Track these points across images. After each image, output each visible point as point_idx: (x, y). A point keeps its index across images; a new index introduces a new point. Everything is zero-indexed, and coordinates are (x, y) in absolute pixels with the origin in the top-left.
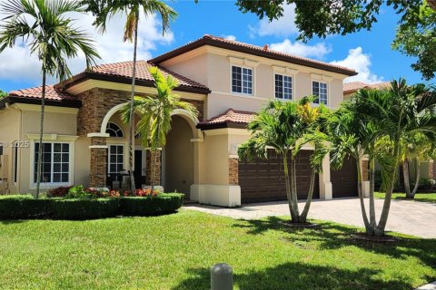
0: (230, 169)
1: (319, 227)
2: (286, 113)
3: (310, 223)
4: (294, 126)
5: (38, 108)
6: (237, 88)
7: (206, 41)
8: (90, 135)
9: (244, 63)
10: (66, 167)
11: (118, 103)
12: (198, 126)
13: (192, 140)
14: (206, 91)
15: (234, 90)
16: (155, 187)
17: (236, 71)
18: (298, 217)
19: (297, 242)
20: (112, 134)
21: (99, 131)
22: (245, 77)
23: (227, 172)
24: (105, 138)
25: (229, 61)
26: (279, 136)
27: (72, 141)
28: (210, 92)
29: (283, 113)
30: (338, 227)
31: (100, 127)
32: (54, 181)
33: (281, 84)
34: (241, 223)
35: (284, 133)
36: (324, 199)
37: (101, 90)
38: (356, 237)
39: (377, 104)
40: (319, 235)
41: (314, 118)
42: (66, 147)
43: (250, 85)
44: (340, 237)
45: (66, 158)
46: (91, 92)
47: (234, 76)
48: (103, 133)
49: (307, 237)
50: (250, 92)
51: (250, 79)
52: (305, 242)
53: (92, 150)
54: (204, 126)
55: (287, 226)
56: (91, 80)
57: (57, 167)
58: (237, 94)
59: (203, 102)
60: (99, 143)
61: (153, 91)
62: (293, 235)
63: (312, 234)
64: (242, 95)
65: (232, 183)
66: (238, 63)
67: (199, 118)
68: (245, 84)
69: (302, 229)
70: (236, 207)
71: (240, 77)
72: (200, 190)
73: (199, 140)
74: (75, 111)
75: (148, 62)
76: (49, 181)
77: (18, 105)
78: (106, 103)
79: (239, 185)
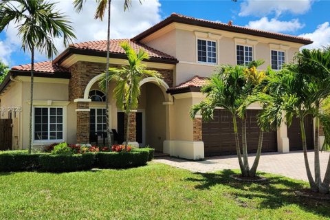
0: (195, 128)
1: (267, 182)
2: (233, 76)
3: (259, 178)
4: (243, 88)
5: (28, 79)
6: (202, 58)
7: (174, 19)
8: (76, 100)
9: (208, 37)
10: (60, 127)
11: (99, 74)
12: (168, 92)
13: (164, 103)
14: (174, 61)
15: (200, 59)
16: (129, 143)
17: (202, 44)
18: (248, 171)
19: (240, 198)
20: (93, 99)
21: (82, 97)
22: (209, 49)
23: (192, 130)
24: (87, 103)
25: (195, 35)
26: (227, 97)
27: (64, 106)
28: (178, 62)
29: (230, 76)
30: (286, 182)
31: (83, 93)
32: (51, 138)
33: (242, 53)
34: (195, 177)
35: (232, 95)
36: (281, 152)
37: (83, 63)
38: (301, 193)
39: (320, 64)
40: (264, 191)
41: (260, 81)
42: (60, 110)
43: (214, 55)
44: (284, 193)
45: (60, 119)
46: (76, 65)
47: (199, 48)
48: (86, 99)
49: (251, 193)
50: (214, 61)
51: (214, 50)
52: (247, 199)
53: (78, 113)
54: (173, 91)
55: (237, 180)
56: (74, 55)
57: (53, 127)
58: (202, 63)
59: (172, 71)
60: (82, 107)
61: (126, 62)
62: (238, 191)
63: (258, 189)
64: (207, 64)
65: (197, 139)
66: (203, 37)
67: (169, 85)
68: (209, 54)
69: (249, 184)
70: (200, 160)
71: (205, 49)
72: (171, 145)
73: (169, 103)
74: (66, 81)
75: (131, 40)
76: (47, 138)
77: (20, 78)
78: (88, 74)
79: (203, 140)
